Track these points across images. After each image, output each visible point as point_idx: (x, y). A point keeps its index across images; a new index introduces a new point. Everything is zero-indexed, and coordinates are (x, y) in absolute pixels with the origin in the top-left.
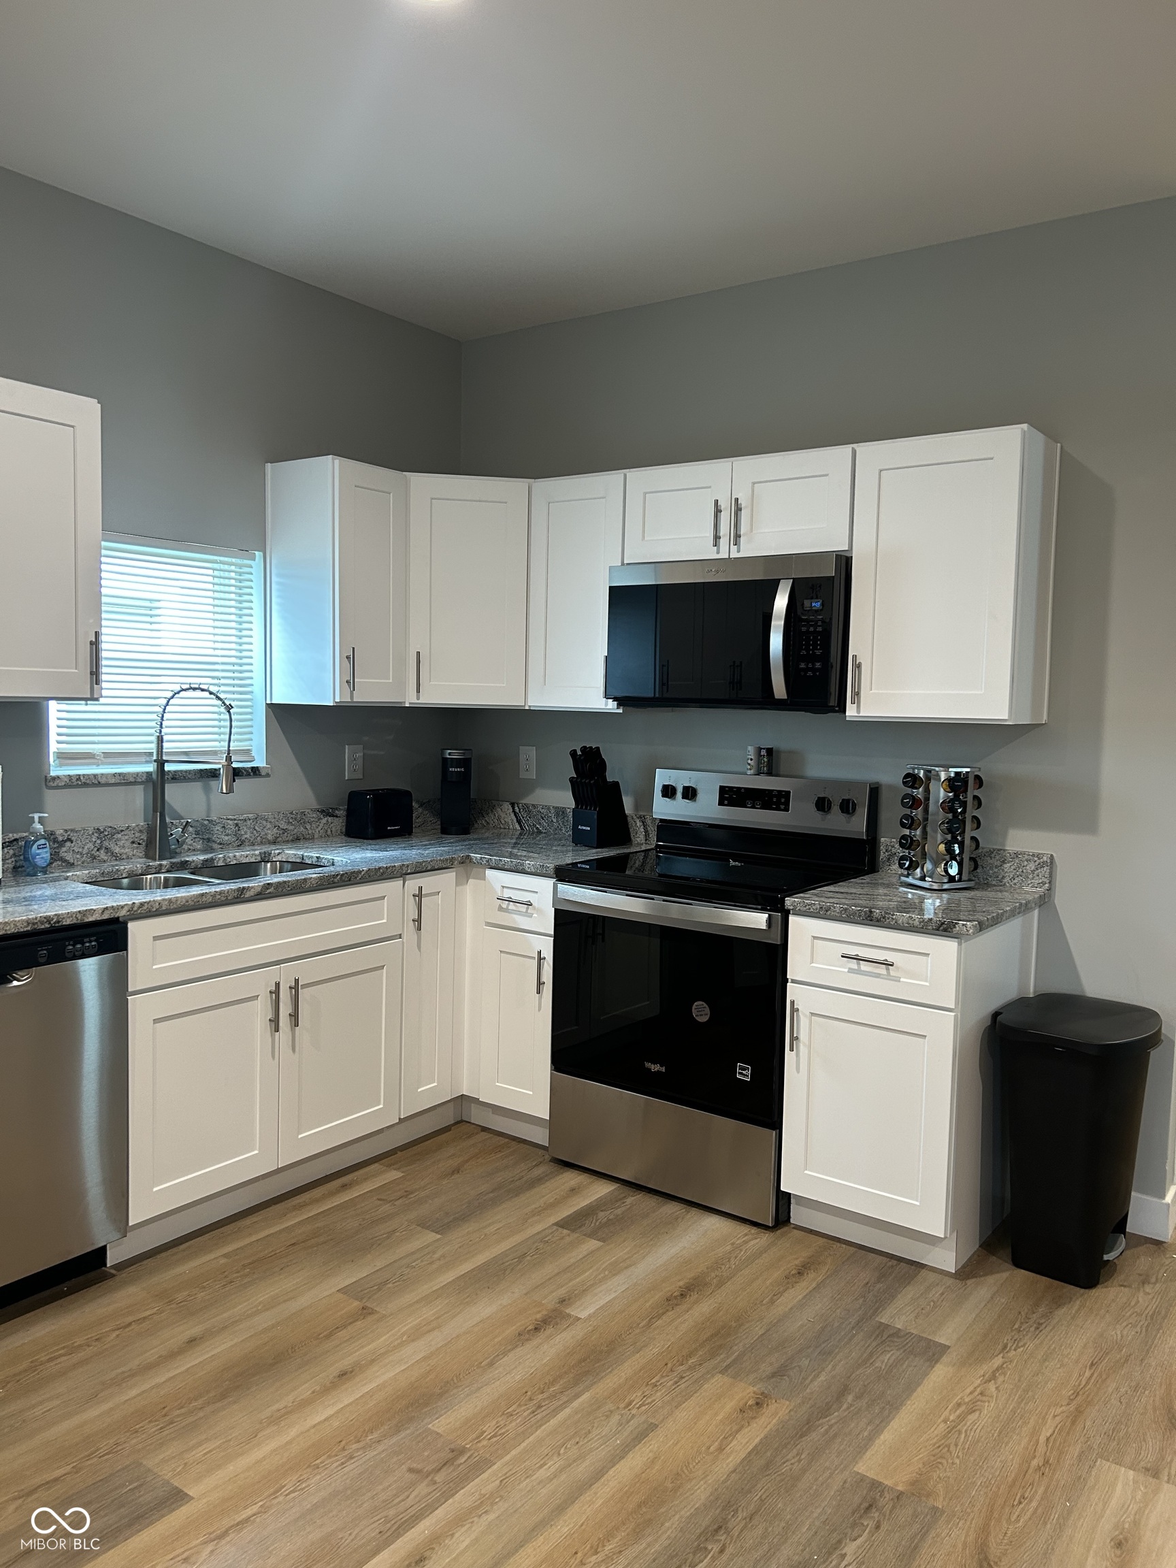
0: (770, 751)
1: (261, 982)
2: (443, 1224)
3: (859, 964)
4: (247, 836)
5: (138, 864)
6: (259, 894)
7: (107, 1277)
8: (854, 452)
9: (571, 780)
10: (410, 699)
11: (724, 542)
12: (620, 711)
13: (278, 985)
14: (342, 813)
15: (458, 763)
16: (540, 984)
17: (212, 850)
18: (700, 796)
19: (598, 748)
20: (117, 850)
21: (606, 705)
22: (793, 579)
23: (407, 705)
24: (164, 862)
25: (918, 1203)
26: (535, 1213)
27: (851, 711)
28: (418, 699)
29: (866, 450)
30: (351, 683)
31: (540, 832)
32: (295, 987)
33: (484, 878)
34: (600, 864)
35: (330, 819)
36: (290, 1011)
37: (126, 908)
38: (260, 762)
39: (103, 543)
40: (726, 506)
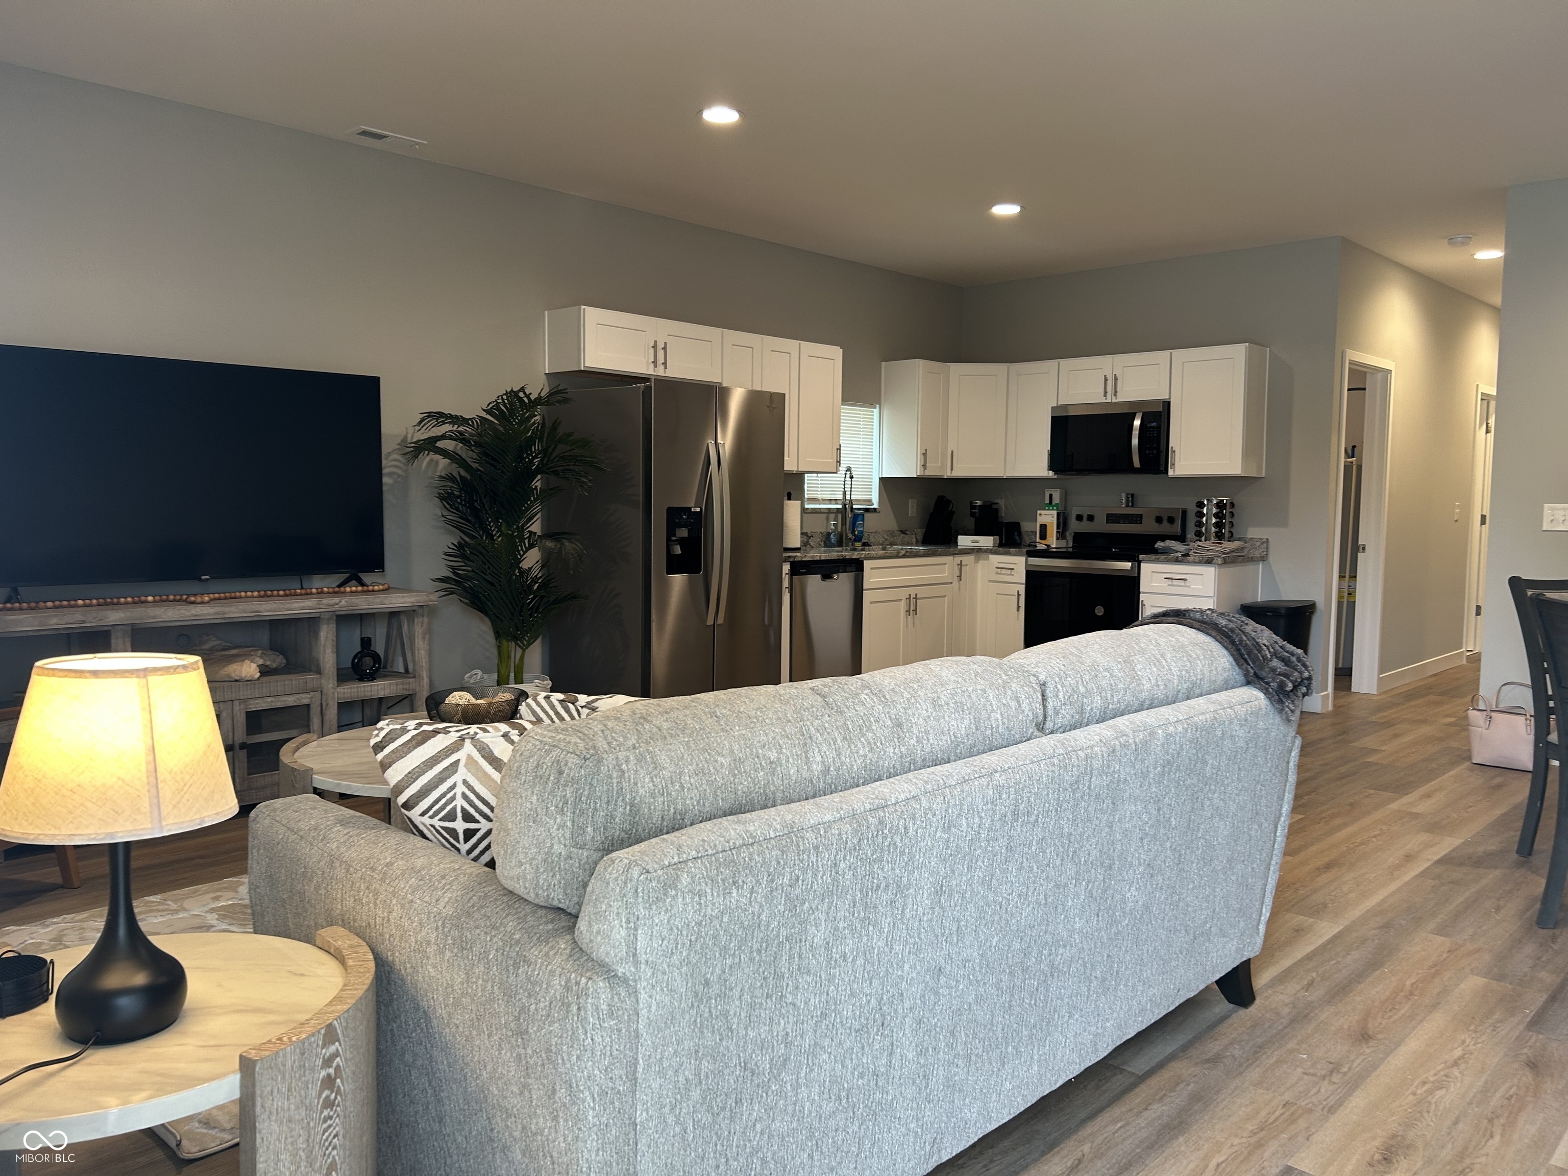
0: (1132, 494)
1: (903, 594)
3: (1172, 581)
6: (904, 555)
8: (1171, 354)
10: (948, 474)
11: (1109, 395)
12: (1055, 476)
13: (909, 596)
16: (1018, 607)
18: (1096, 519)
21: (1048, 473)
22: (1143, 412)
23: (945, 477)
27: (1171, 472)
28: (951, 474)
29: (1176, 353)
30: (924, 466)
32: (916, 598)
33: (988, 559)
36: (914, 608)
37: (863, 555)
38: (876, 506)
39: (842, 407)
40: (1110, 378)
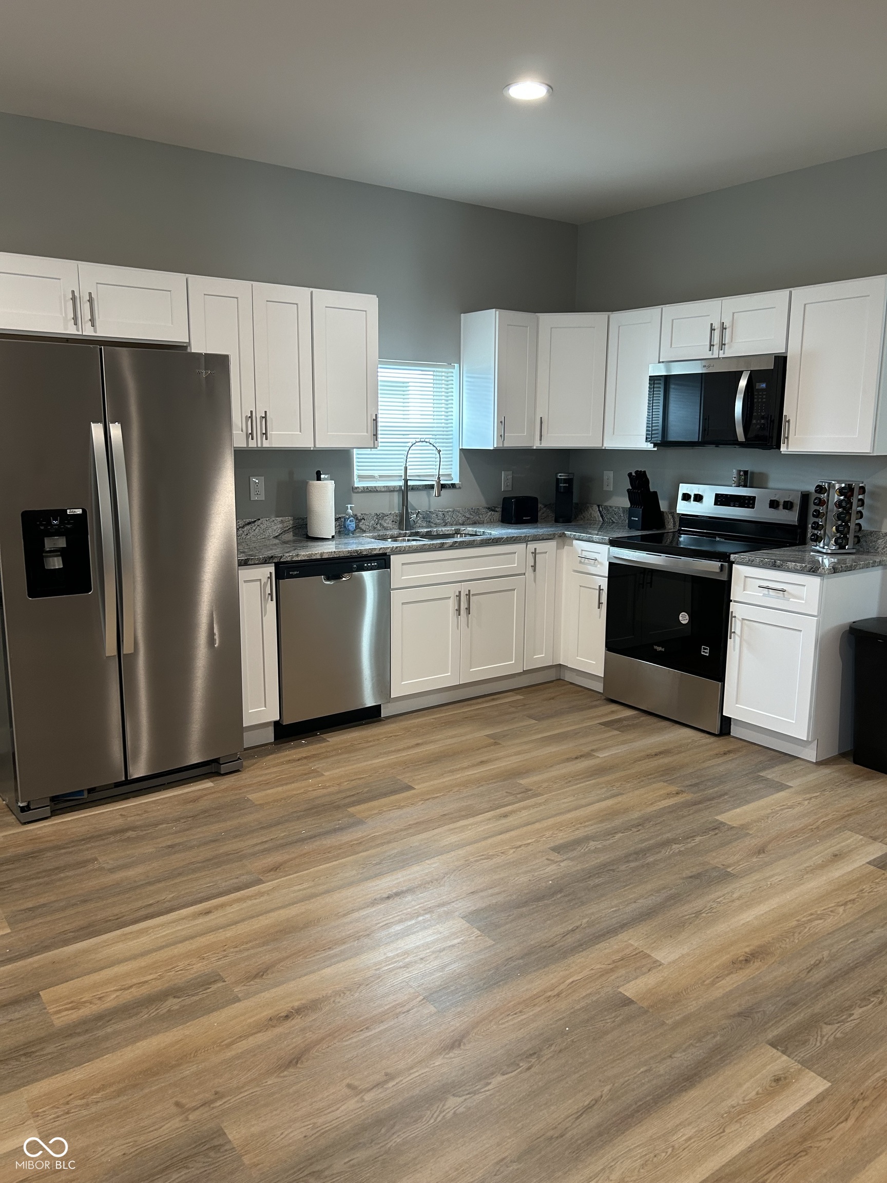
0: (746, 472)
1: (452, 590)
2: (539, 718)
3: (768, 591)
4: (449, 520)
5: (395, 532)
6: (451, 546)
7: (380, 720)
8: (791, 293)
9: (628, 490)
10: (536, 445)
11: (716, 348)
12: (656, 449)
13: (460, 592)
14: (499, 509)
15: (565, 481)
16: (600, 603)
17: (431, 527)
18: (704, 500)
19: (645, 472)
20: (385, 525)
21: (647, 445)
22: (751, 371)
23: (535, 448)
24: (407, 532)
25: (794, 722)
26: (588, 718)
27: (783, 449)
28: (541, 444)
29: (798, 292)
30: (502, 437)
31: (613, 522)
32: (468, 595)
33: (572, 545)
34: (643, 538)
35: (493, 513)
36: (466, 606)
37: (390, 549)
38: (456, 481)
39: (379, 366)
40: (717, 326)
